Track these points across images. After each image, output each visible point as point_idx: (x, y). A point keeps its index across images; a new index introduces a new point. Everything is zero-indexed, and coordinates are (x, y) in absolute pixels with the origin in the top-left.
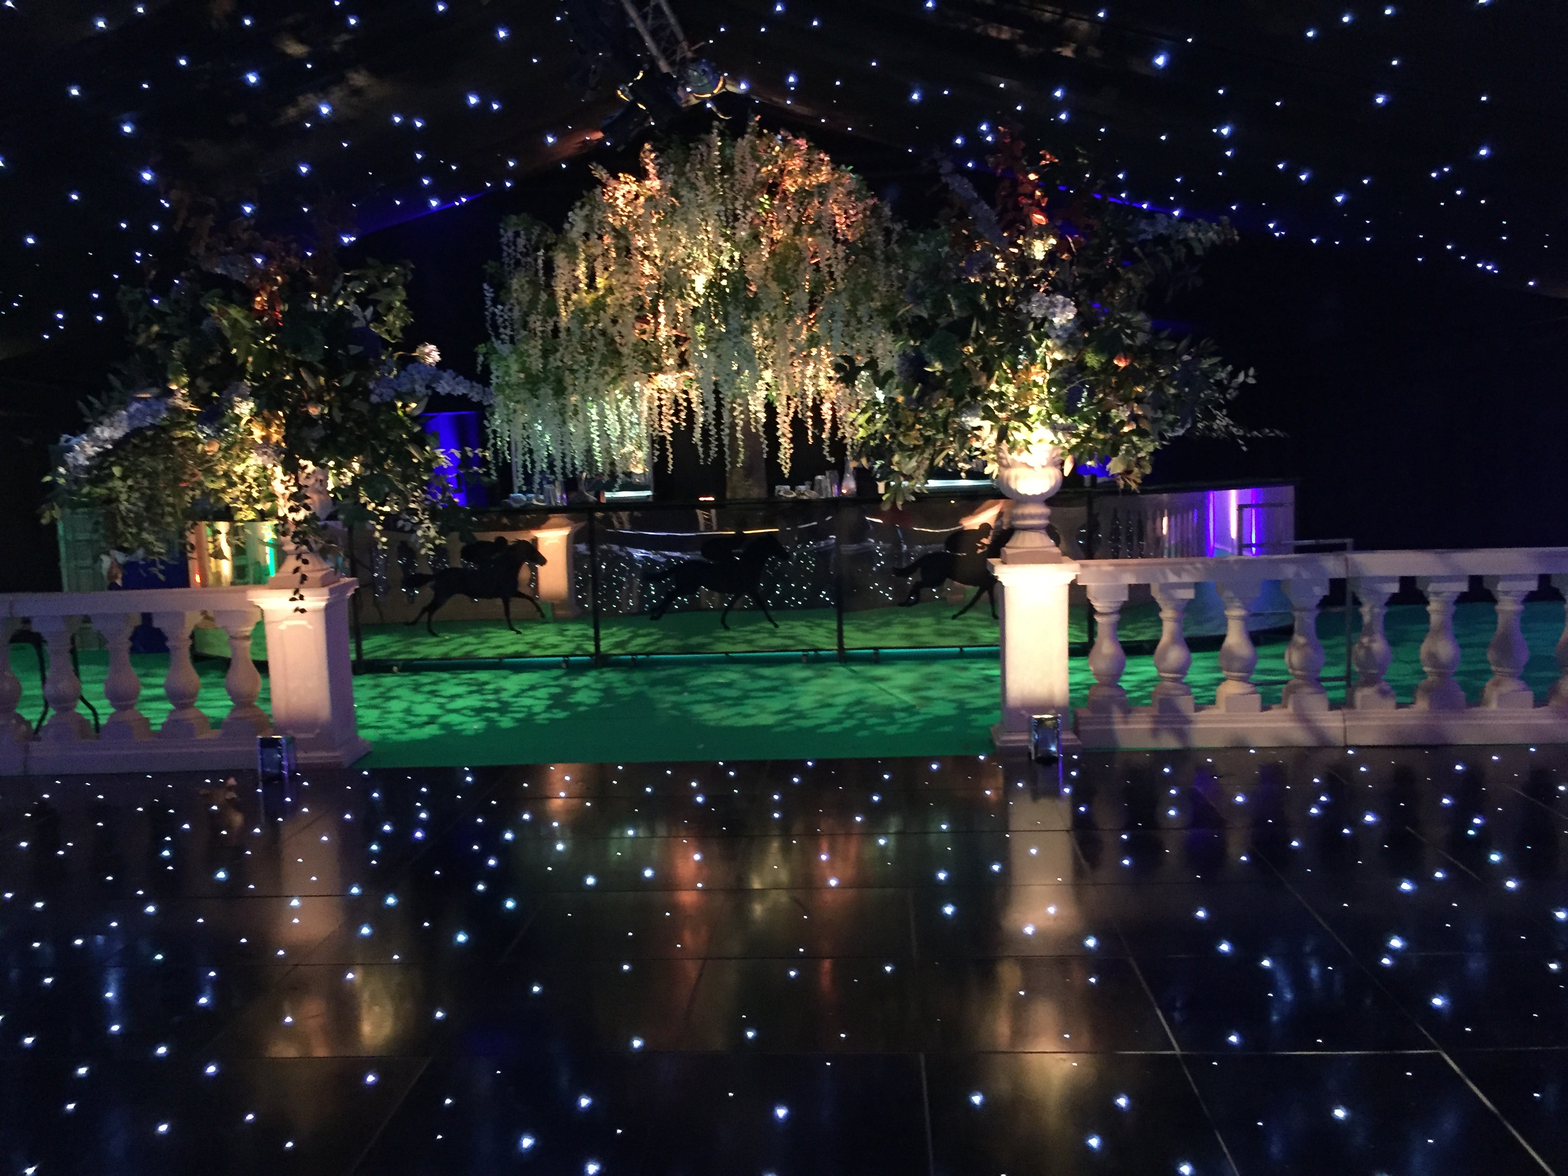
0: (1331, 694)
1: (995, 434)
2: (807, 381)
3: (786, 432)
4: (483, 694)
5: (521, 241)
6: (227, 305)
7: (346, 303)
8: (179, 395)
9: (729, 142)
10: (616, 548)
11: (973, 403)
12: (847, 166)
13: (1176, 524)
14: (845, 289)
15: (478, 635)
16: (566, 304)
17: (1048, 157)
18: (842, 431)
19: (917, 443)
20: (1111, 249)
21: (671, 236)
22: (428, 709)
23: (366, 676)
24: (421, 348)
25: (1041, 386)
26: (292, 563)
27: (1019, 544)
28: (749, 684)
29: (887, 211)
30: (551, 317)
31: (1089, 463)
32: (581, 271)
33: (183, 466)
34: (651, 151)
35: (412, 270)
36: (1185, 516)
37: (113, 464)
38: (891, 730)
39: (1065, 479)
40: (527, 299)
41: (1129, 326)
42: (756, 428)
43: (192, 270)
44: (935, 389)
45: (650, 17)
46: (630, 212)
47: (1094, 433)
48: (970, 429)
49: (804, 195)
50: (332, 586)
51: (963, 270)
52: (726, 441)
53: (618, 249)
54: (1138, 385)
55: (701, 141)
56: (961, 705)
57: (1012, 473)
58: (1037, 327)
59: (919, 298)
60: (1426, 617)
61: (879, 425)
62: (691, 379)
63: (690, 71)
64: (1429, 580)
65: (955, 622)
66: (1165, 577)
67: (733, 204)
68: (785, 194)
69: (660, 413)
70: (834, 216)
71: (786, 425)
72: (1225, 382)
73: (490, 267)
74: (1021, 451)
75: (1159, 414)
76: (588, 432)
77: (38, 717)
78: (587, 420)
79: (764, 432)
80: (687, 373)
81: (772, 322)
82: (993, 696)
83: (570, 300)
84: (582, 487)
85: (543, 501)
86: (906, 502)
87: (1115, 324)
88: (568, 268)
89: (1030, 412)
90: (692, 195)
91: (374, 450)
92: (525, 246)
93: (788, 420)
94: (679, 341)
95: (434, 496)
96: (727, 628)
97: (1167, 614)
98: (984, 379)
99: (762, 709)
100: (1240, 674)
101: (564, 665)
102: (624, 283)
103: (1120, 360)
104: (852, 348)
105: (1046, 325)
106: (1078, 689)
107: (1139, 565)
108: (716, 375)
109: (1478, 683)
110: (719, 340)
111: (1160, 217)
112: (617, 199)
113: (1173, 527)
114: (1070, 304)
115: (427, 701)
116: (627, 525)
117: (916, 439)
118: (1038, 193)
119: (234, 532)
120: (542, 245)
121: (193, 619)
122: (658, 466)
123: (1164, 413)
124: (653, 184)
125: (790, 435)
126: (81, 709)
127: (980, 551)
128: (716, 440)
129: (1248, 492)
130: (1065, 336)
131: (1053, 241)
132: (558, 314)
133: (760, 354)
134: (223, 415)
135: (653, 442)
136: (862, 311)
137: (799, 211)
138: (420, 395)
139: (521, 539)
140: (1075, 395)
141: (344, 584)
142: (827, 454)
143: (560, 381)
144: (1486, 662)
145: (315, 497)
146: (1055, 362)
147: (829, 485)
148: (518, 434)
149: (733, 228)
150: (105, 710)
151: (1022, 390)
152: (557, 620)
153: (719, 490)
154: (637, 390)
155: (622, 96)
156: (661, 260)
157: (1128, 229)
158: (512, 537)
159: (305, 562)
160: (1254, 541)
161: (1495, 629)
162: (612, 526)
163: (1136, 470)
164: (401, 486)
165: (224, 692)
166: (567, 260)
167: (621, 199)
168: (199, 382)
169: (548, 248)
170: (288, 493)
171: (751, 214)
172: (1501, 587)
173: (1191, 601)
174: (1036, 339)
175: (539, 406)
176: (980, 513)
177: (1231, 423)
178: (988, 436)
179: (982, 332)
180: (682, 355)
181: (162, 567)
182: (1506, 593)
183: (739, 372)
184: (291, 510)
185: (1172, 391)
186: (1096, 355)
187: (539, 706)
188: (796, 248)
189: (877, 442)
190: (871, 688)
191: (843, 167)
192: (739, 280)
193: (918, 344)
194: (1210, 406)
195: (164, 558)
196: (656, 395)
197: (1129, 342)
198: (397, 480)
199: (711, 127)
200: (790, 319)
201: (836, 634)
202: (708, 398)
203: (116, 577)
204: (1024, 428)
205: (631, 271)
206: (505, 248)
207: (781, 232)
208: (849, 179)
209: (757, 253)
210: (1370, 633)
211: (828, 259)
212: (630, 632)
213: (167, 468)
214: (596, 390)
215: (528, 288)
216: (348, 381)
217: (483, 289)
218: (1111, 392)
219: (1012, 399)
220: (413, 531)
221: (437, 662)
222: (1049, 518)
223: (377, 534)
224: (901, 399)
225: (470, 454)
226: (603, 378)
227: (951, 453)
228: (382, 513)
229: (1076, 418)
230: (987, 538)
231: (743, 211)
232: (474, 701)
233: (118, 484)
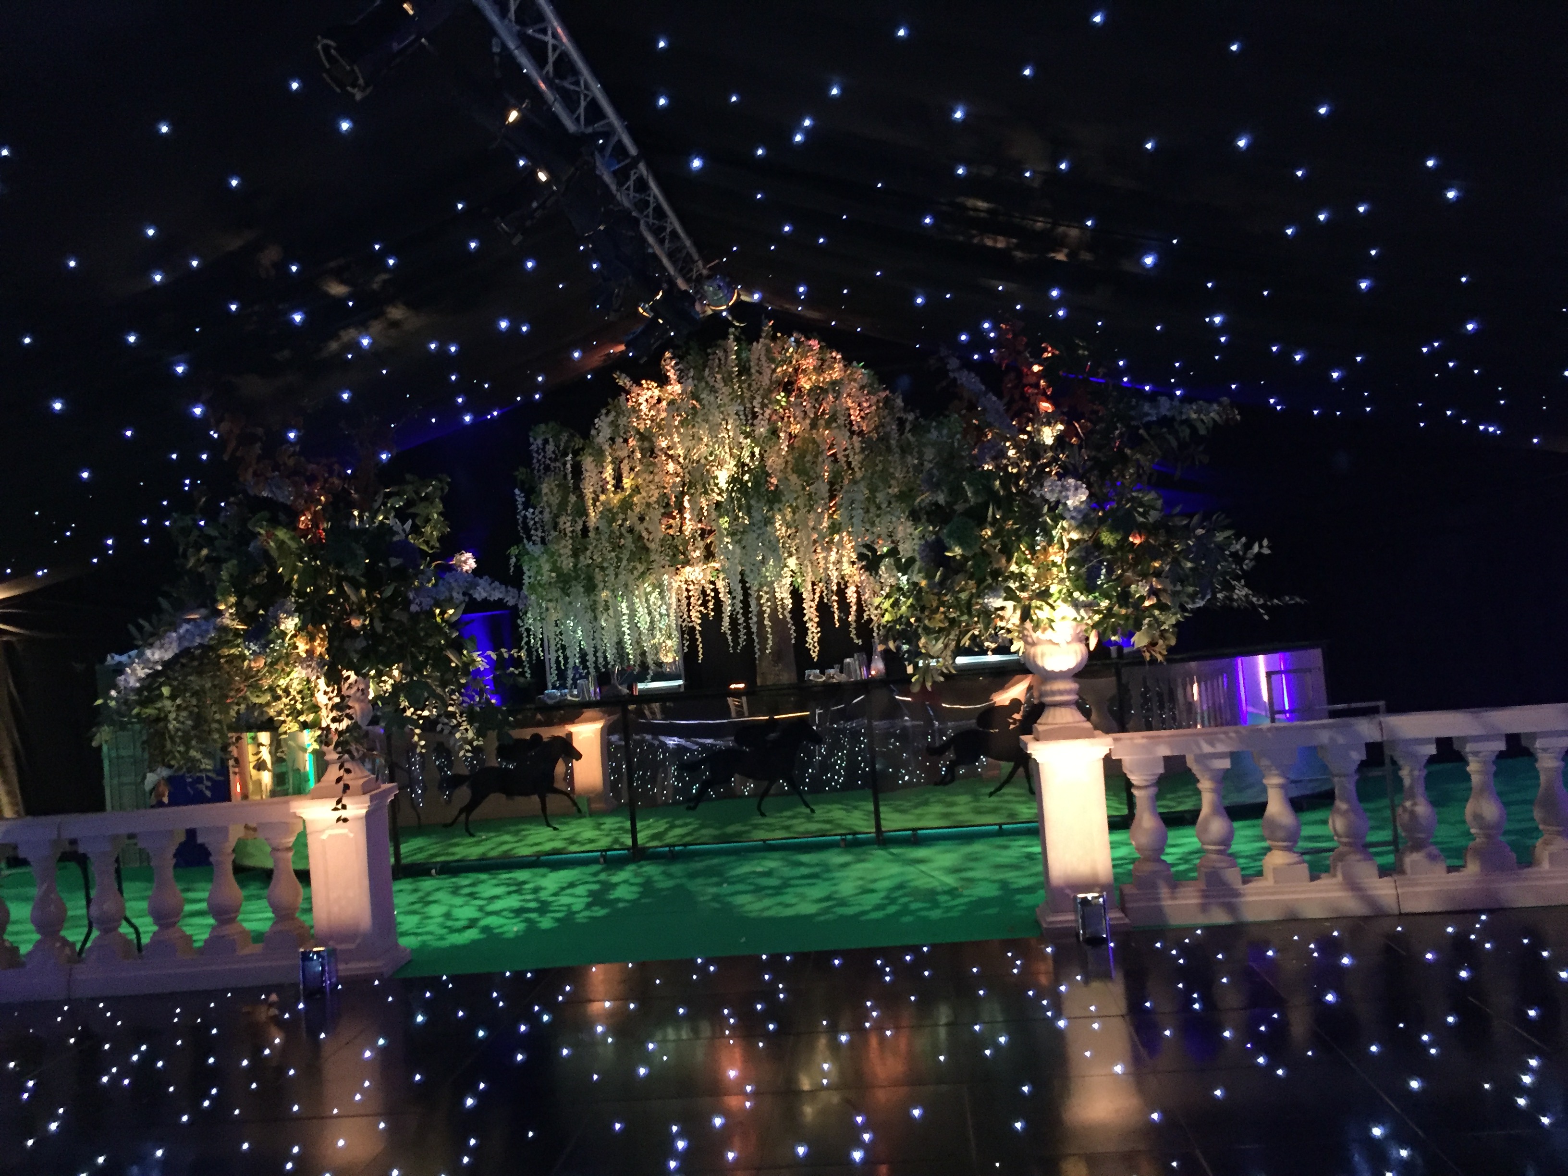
0: (1380, 860)
1: (1018, 613)
2: (831, 566)
3: (813, 616)
4: (522, 894)
5: (550, 447)
6: (275, 528)
7: (386, 518)
8: (227, 615)
9: (744, 345)
10: (648, 737)
11: (994, 584)
12: (859, 363)
13: (1206, 690)
14: (863, 478)
15: (517, 833)
16: (594, 505)
17: (1050, 349)
18: (868, 613)
19: (942, 625)
20: (1117, 432)
21: (693, 436)
22: (468, 912)
23: (403, 881)
24: (458, 556)
25: (1060, 566)
26: (334, 772)
27: (1050, 720)
28: (787, 872)
29: (899, 402)
30: (580, 517)
31: (1113, 638)
32: (609, 473)
33: (230, 681)
34: (671, 359)
35: (448, 484)
36: (1215, 684)
37: (161, 685)
38: (936, 914)
39: (1090, 653)
40: (557, 502)
41: (1141, 505)
42: (783, 614)
43: (240, 496)
44: (957, 572)
45: (667, 241)
46: (652, 416)
47: (1116, 608)
48: (993, 610)
49: (818, 393)
50: (373, 793)
51: (975, 457)
52: (754, 629)
53: (642, 451)
54: (1155, 560)
55: (718, 346)
56: (1004, 885)
57: (1038, 650)
58: (1052, 509)
59: (935, 487)
60: (1467, 777)
61: (904, 608)
62: (717, 570)
63: (706, 287)
64: (1464, 740)
65: (993, 798)
66: (1200, 747)
67: (752, 403)
68: (801, 391)
69: (689, 604)
70: (848, 409)
71: (812, 610)
72: (1241, 553)
73: (521, 473)
74: (1045, 630)
75: (1179, 588)
76: (619, 626)
77: (82, 938)
78: (619, 614)
79: (791, 618)
80: (713, 564)
81: (794, 513)
82: (1037, 875)
83: (598, 500)
84: (615, 681)
85: (577, 696)
86: (934, 683)
87: (1127, 504)
88: (596, 471)
89: (1051, 591)
90: (712, 398)
91: (414, 657)
92: (554, 452)
93: (814, 605)
94: (704, 534)
95: (472, 698)
96: (763, 815)
97: (1205, 785)
98: (1004, 561)
99: (803, 897)
100: (1285, 844)
101: (602, 860)
102: (650, 482)
103: (1135, 537)
104: (873, 533)
105: (1061, 507)
106: (1123, 864)
107: (1172, 736)
108: (742, 565)
109: (1529, 842)
110: (743, 533)
111: (1163, 400)
112: (641, 404)
113: (1203, 692)
114: (1082, 487)
115: (466, 904)
116: (659, 716)
117: (941, 621)
118: (1042, 383)
119: (276, 744)
120: (570, 450)
121: (236, 833)
122: (688, 656)
123: (1182, 585)
124: (675, 388)
125: (817, 620)
126: (125, 929)
127: (1012, 727)
128: (744, 628)
129: (1276, 656)
130: (1080, 517)
131: (1060, 427)
132: (587, 515)
133: (783, 543)
134: (270, 632)
135: (682, 633)
136: (880, 497)
137: (814, 407)
138: (457, 602)
139: (556, 735)
140: (1093, 574)
141: (384, 791)
142: (854, 637)
143: (590, 579)
144: (1532, 819)
145: (357, 706)
146: (1071, 541)
147: (858, 668)
148: (551, 631)
149: (752, 425)
150: (148, 928)
151: (1041, 570)
152: (592, 814)
153: (749, 676)
154: (666, 582)
155: (645, 314)
156: (685, 459)
157: (1133, 413)
158: (547, 733)
159: (348, 771)
160: (1287, 708)
161: (1539, 785)
162: (644, 716)
163: (1161, 642)
164: (439, 690)
165: (264, 903)
166: (595, 463)
167: (645, 404)
168: (246, 601)
169: (576, 453)
170: (330, 704)
171: (768, 412)
172: (1538, 744)
173: (1228, 770)
174: (1052, 520)
175: (570, 603)
176: (1009, 688)
177: (1250, 592)
178: (1011, 616)
179: (998, 517)
180: (708, 547)
181: (209, 784)
182: (1545, 750)
183: (764, 562)
184: (334, 720)
185: (1189, 565)
186: (1111, 533)
187: (578, 904)
188: (814, 441)
189: (903, 627)
190: (911, 871)
191: (855, 363)
192: (761, 475)
193: (937, 529)
194: (1228, 578)
195: (209, 774)
196: (684, 586)
197: (1141, 519)
198: (436, 686)
199: (728, 334)
200: (811, 509)
201: (873, 816)
202: (735, 588)
203: (163, 795)
204: (1046, 607)
205: (656, 470)
206: (535, 455)
207: (798, 426)
208: (861, 373)
209: (777, 448)
210: (1412, 796)
211: (845, 450)
212: (667, 823)
213: (214, 686)
214: (626, 585)
215: (558, 492)
216: (388, 592)
217: (514, 494)
218: (1129, 569)
219: (1033, 579)
220: (452, 734)
221: (476, 863)
222: (1079, 693)
223: (416, 738)
224: (923, 583)
225: (506, 655)
226: (632, 573)
227: (977, 633)
228: (420, 717)
229: (1097, 594)
230: (1018, 713)
231: (762, 408)
232: (514, 902)
233: (168, 703)
